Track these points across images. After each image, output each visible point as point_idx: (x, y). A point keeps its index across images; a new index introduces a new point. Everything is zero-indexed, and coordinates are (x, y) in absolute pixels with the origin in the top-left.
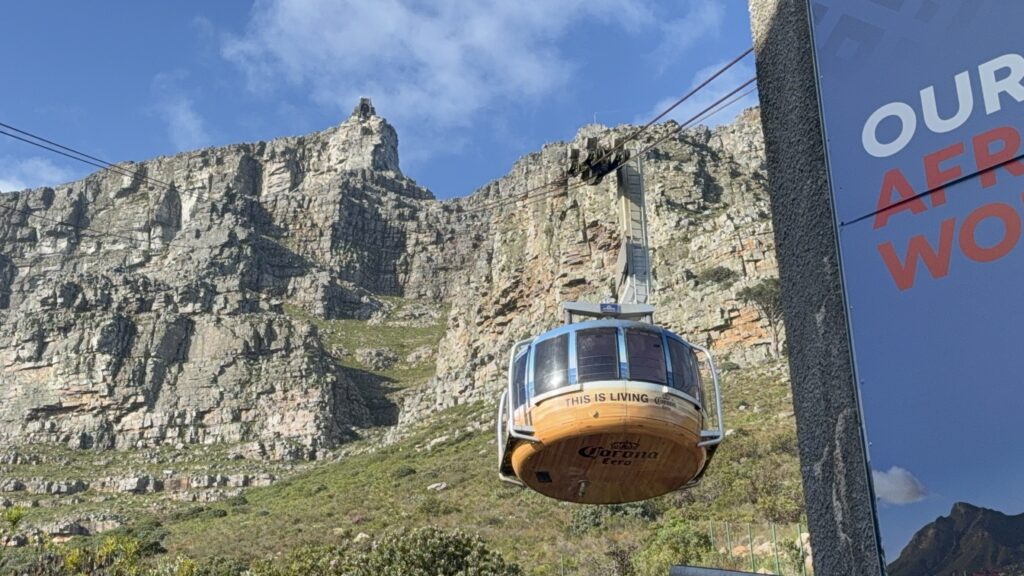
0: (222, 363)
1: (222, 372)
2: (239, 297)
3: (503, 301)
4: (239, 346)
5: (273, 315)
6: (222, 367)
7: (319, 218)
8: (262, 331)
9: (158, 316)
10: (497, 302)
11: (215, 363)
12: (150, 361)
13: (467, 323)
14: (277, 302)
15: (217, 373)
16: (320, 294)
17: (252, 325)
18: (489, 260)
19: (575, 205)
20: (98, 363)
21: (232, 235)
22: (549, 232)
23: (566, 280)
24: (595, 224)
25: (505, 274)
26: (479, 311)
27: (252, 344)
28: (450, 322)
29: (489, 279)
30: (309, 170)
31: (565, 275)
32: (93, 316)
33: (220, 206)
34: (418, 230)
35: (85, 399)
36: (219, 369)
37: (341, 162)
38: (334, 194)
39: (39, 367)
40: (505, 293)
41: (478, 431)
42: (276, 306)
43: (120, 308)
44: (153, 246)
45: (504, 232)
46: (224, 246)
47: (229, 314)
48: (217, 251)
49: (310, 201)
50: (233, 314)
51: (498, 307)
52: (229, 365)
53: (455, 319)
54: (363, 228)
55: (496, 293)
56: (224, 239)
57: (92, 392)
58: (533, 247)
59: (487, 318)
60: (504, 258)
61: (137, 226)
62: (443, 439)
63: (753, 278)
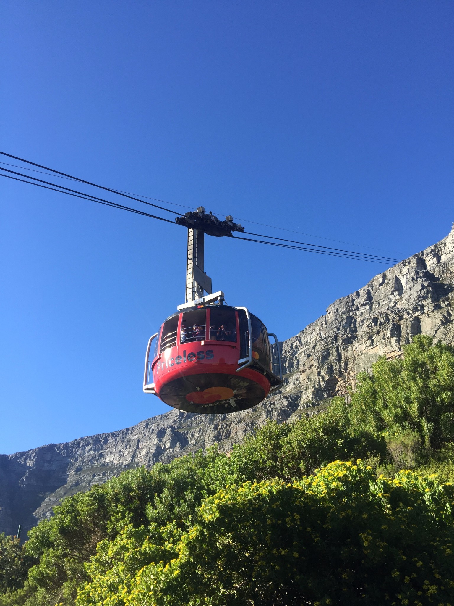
0: (435, 330)
1: (436, 332)
2: (433, 305)
4: (439, 322)
5: (447, 307)
6: (436, 331)
8: (446, 315)
9: (407, 320)
11: (432, 330)
12: (409, 336)
14: (448, 303)
15: (435, 334)
17: (441, 313)
20: (392, 341)
21: (423, 286)
27: (443, 320)
30: (442, 255)
32: (385, 326)
33: (415, 277)
35: (393, 354)
36: (435, 332)
39: (374, 348)
42: (447, 304)
43: (393, 321)
44: (396, 299)
46: (421, 290)
47: (431, 312)
48: (419, 293)
49: (447, 264)
50: (433, 311)
52: (438, 330)
56: (420, 287)
57: (394, 351)
61: (389, 294)
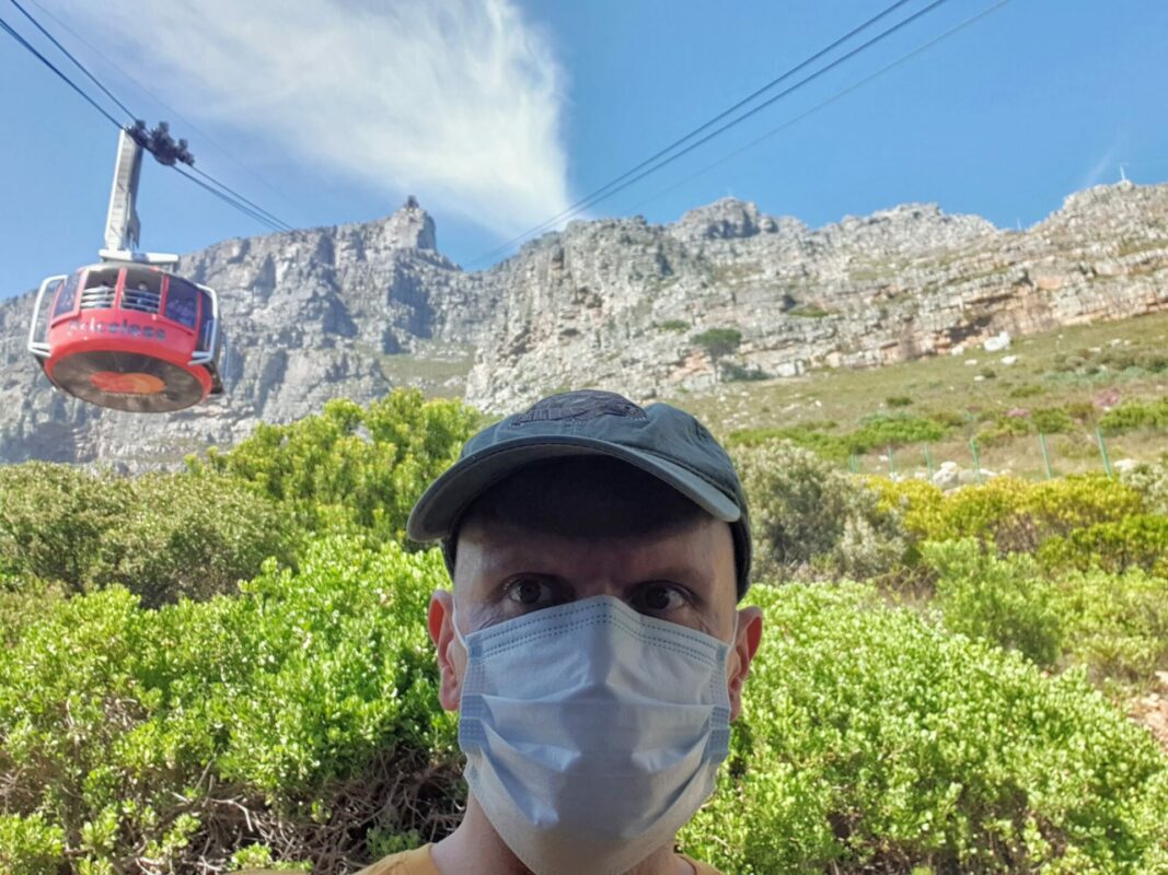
0: (310, 385)
3: (516, 344)
4: (321, 372)
5: (347, 350)
6: (310, 387)
7: (379, 282)
8: (339, 363)
9: (263, 350)
10: (511, 345)
11: (305, 383)
12: (257, 382)
13: (489, 359)
14: (350, 342)
15: (306, 392)
16: (380, 337)
17: (331, 358)
18: (506, 314)
19: (569, 276)
21: (315, 294)
22: (550, 295)
23: (562, 330)
24: (584, 289)
25: (518, 325)
26: (498, 351)
27: (332, 371)
28: (476, 359)
29: (506, 329)
30: (370, 248)
31: (561, 326)
34: (451, 293)
37: (394, 242)
38: (390, 265)
40: (518, 339)
42: (348, 344)
44: (255, 301)
45: (517, 294)
46: (309, 301)
47: (314, 349)
48: (304, 304)
49: (372, 269)
50: (318, 349)
51: (512, 348)
52: (315, 386)
53: (481, 357)
55: (511, 338)
56: (309, 295)
58: (536, 303)
59: (504, 356)
60: (517, 313)
61: (243, 284)
63: (700, 328)
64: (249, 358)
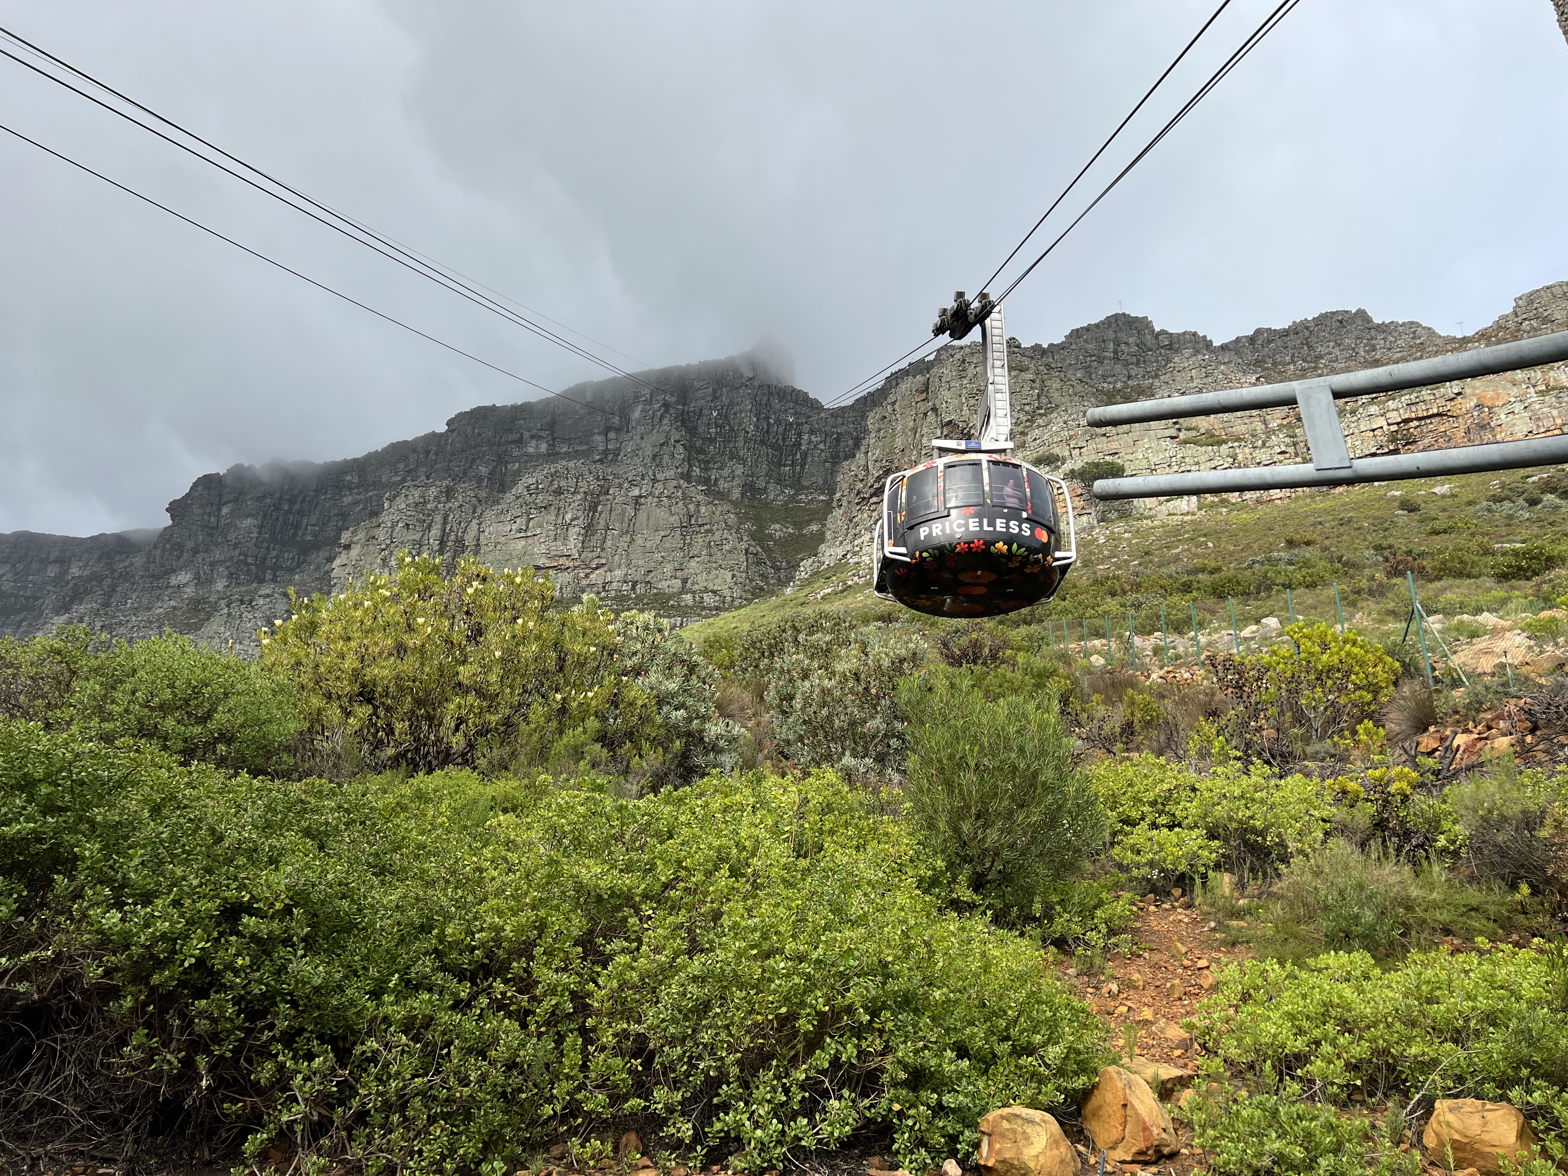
0: (662, 534)
1: (662, 541)
2: (674, 484)
3: (876, 486)
4: (675, 521)
5: (700, 498)
6: (662, 537)
8: (692, 510)
10: (872, 486)
11: (657, 534)
12: (609, 532)
13: (849, 502)
14: (703, 488)
15: (659, 542)
17: (684, 505)
18: (867, 453)
19: (935, 409)
20: (570, 534)
21: (668, 437)
22: (915, 431)
24: (950, 422)
25: (878, 464)
26: (858, 493)
28: (835, 504)
29: (866, 468)
32: (566, 498)
33: (659, 414)
34: (812, 432)
35: (562, 561)
36: (660, 539)
39: (527, 537)
41: (857, 584)
42: (702, 491)
43: (585, 492)
44: (609, 446)
45: (879, 430)
47: (667, 497)
50: (670, 497)
51: (872, 490)
52: (667, 536)
53: (839, 500)
54: (768, 431)
57: (566, 556)
58: (899, 442)
59: (864, 499)
60: (878, 452)
61: (596, 431)
62: (830, 590)
63: (1076, 464)
64: (599, 508)
